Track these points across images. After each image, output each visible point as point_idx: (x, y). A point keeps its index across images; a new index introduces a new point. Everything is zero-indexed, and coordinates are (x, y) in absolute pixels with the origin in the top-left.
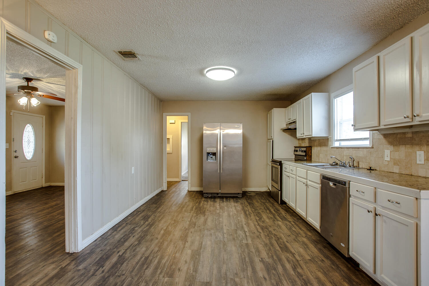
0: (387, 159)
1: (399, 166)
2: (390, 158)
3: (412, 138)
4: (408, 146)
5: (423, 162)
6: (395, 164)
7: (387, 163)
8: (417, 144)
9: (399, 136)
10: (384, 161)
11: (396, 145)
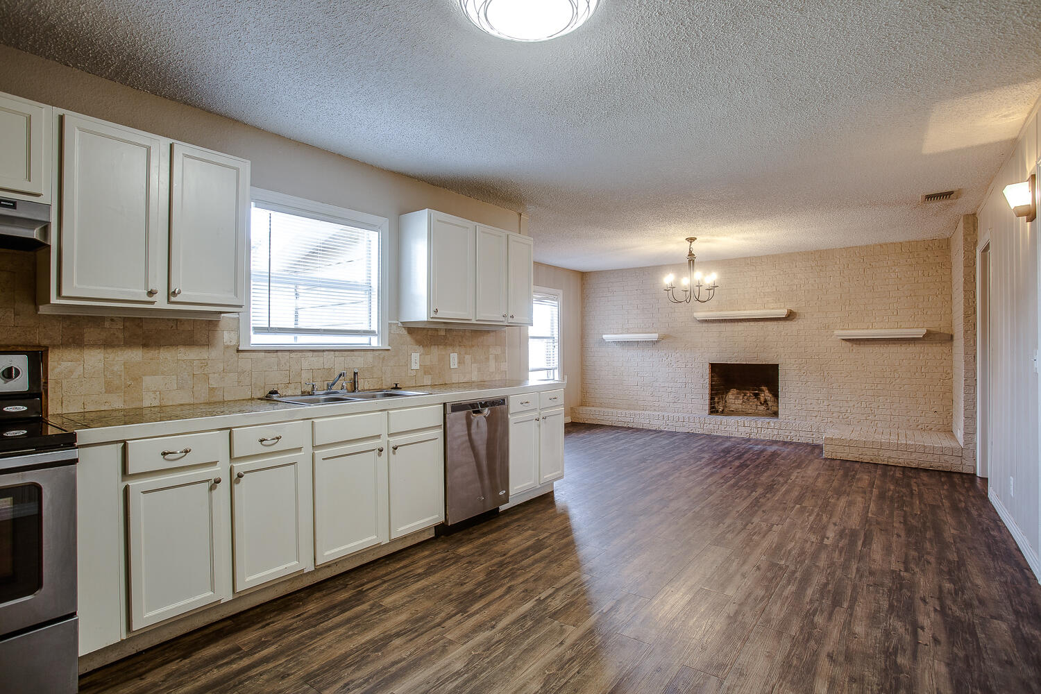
0: (416, 366)
1: (431, 374)
2: (420, 365)
3: (445, 336)
4: (441, 347)
5: (456, 366)
6: (425, 373)
7: (414, 373)
8: (451, 345)
9: (430, 333)
10: (410, 371)
11: (427, 346)
